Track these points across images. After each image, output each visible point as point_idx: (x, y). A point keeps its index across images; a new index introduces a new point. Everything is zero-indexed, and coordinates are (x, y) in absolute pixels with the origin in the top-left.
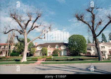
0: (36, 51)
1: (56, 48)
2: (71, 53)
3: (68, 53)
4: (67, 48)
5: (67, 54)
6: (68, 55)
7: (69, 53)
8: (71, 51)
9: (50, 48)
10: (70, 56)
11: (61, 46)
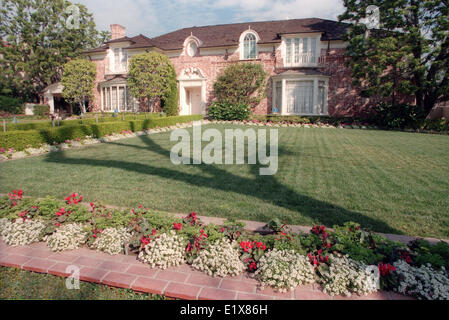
0: (99, 79)
1: (241, 51)
2: (364, 94)
3: (336, 99)
4: (330, 58)
5: (331, 108)
6: (333, 119)
7: (348, 101)
8: (364, 83)
9: (198, 53)
10: (348, 122)
11: (279, 37)
